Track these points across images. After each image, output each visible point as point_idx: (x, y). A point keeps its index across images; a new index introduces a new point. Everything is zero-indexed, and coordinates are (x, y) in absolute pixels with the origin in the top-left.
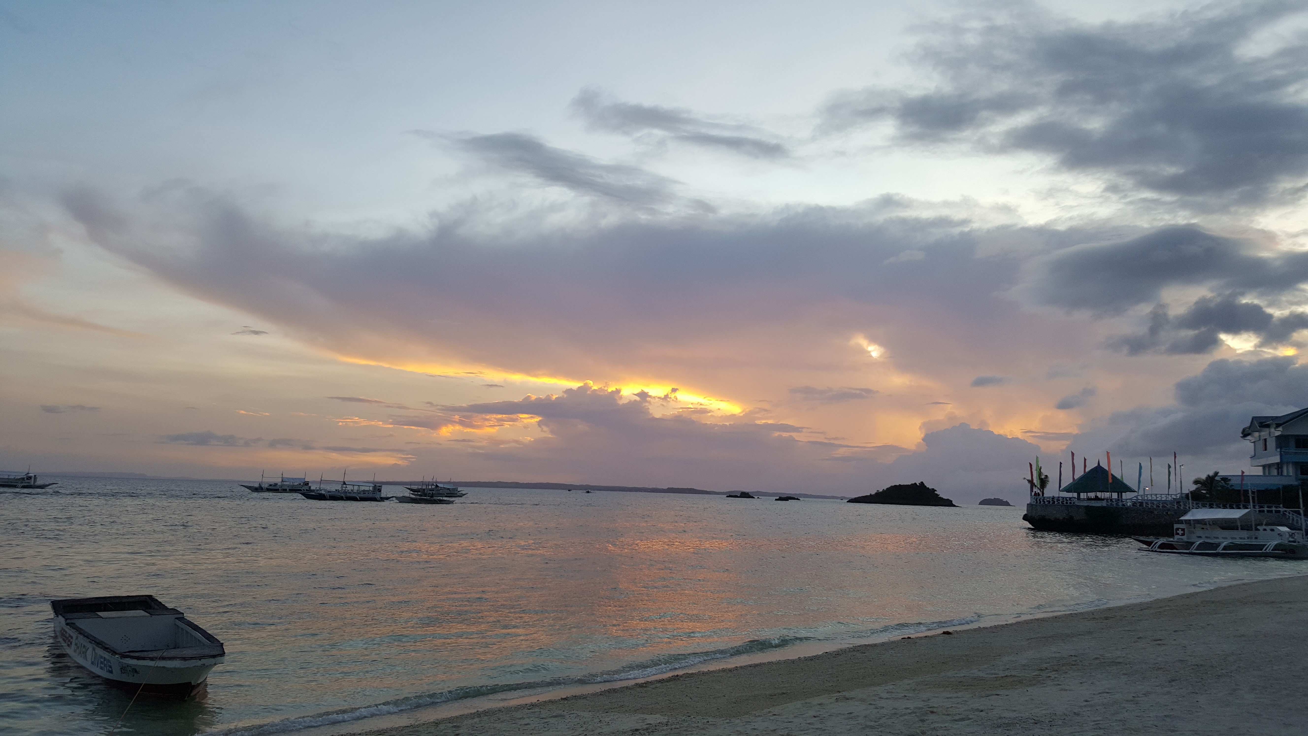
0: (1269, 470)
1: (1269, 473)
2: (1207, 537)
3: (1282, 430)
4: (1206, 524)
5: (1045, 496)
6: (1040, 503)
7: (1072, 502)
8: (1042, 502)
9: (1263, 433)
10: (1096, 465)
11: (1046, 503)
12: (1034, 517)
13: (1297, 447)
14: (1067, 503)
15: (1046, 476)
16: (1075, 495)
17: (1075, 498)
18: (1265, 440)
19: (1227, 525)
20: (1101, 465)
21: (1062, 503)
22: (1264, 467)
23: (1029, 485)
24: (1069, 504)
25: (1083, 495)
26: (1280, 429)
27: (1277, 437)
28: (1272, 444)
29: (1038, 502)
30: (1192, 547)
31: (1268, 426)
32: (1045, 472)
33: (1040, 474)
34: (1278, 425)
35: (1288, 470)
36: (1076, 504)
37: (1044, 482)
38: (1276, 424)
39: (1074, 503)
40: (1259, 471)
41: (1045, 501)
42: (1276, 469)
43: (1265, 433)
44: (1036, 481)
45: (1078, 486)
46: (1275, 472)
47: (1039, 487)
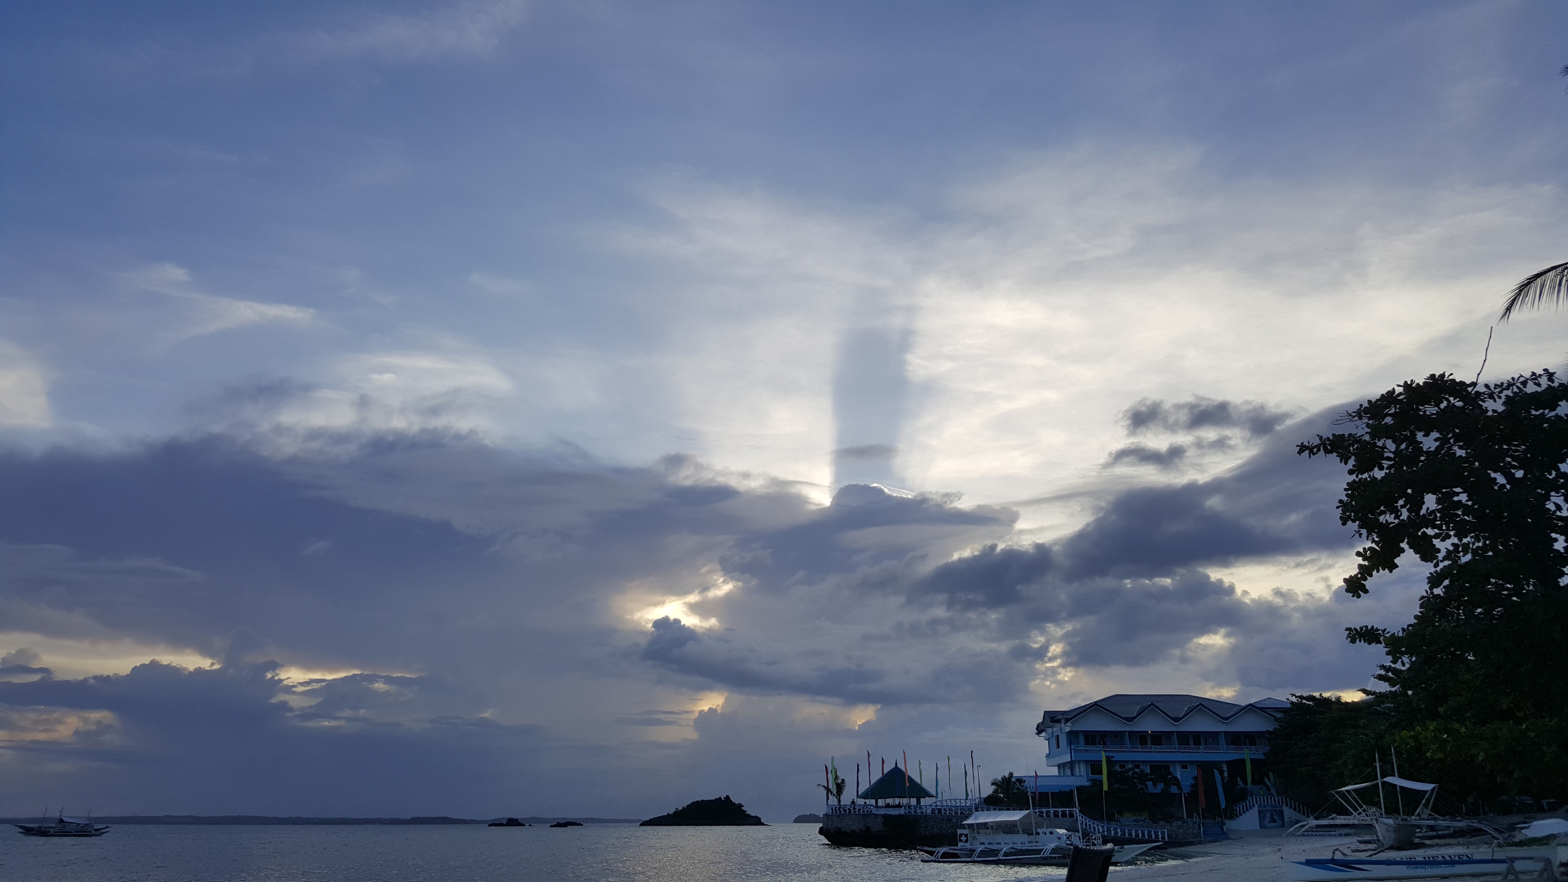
0: (1064, 770)
1: (1064, 773)
2: (989, 844)
3: (1070, 725)
4: (988, 829)
5: (841, 804)
6: (836, 812)
7: (869, 810)
8: (838, 812)
9: (1055, 729)
10: (894, 766)
11: (842, 812)
12: (830, 830)
13: (1086, 744)
14: (864, 812)
15: (843, 780)
16: (873, 802)
17: (872, 805)
18: (1058, 736)
19: (1008, 828)
20: (898, 766)
21: (859, 812)
22: (1059, 766)
23: (825, 791)
24: (866, 812)
25: (881, 802)
26: (1069, 724)
27: (1067, 733)
28: (1063, 740)
29: (834, 811)
30: (974, 854)
31: (1059, 721)
32: (841, 776)
33: (836, 778)
34: (1067, 720)
35: (1079, 768)
36: (873, 812)
37: (840, 787)
38: (1065, 719)
39: (871, 811)
40: (1054, 771)
41: (842, 810)
42: (1069, 768)
43: (1056, 728)
44: (832, 787)
45: (877, 791)
46: (1068, 772)
47: (835, 793)
